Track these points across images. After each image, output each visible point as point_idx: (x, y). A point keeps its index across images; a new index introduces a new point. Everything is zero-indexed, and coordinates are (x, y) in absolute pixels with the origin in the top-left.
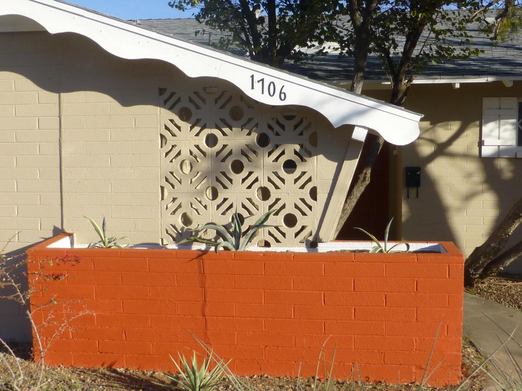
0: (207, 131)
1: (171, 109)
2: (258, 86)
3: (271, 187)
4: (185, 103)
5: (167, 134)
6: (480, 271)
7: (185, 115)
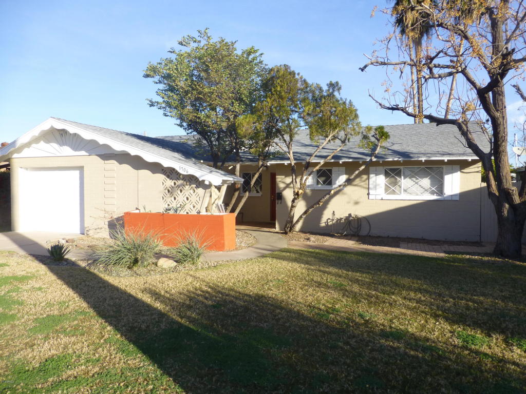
0: (174, 181)
1: (165, 175)
2: (181, 169)
3: (189, 197)
4: (168, 173)
5: (164, 182)
6: (289, 229)
7: (168, 177)
